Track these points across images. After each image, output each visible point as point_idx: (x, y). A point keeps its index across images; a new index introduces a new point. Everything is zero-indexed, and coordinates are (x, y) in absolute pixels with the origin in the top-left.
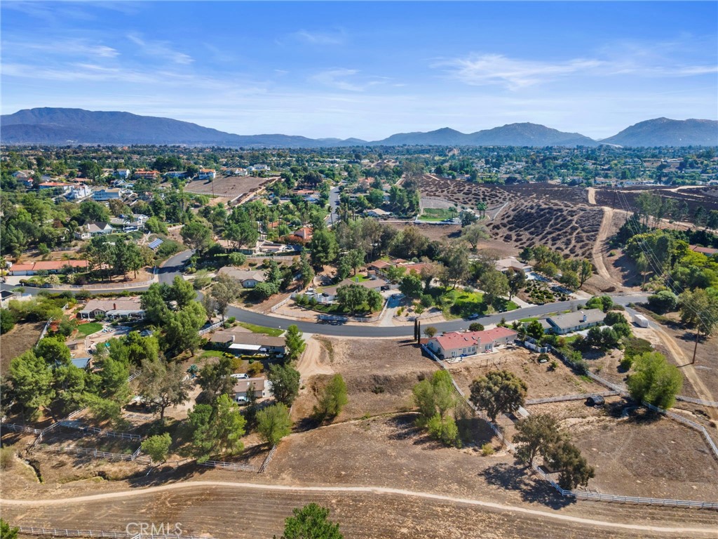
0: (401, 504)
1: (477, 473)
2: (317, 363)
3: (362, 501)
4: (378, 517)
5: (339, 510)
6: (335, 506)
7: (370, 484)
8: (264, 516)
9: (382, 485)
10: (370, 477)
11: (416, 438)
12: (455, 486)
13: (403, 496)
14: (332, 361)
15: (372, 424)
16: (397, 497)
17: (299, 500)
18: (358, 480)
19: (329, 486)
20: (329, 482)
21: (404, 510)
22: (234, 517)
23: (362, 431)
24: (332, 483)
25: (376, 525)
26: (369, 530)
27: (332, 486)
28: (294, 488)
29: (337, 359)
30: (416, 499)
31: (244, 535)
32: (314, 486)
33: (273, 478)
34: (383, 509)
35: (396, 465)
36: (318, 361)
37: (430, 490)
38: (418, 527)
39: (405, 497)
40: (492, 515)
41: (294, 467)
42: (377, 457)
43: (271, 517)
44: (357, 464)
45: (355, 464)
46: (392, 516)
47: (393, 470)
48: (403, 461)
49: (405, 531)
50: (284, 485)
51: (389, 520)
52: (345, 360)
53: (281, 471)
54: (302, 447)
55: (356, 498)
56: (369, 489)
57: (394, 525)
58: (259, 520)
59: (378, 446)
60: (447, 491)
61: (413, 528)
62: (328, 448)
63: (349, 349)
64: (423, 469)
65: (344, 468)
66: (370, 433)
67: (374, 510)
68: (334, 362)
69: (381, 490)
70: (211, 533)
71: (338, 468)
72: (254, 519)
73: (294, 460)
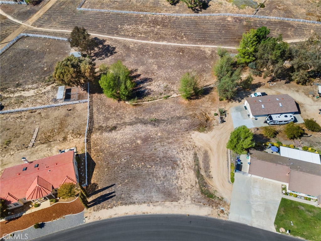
0: (157, 37)
1: (117, 53)
2: (211, 149)
3: (173, 38)
4: (167, 31)
5: (182, 34)
6: (184, 36)
7: (169, 46)
8: (212, 32)
9: (163, 45)
10: (168, 49)
11: (138, 79)
12: (131, 46)
13: (155, 41)
14: (195, 154)
15: (162, 91)
16: (158, 40)
17: (199, 40)
18: (174, 48)
19: (187, 46)
20: (187, 48)
21: (156, 34)
22: (223, 29)
23: (170, 85)
24: (186, 48)
25: (168, 28)
26: (171, 27)
27: (186, 46)
28: (203, 46)
29: (191, 158)
30: (150, 40)
31: (216, 21)
32: (194, 47)
33: (214, 51)
34: (165, 34)
35: (154, 58)
36: (209, 152)
37: (143, 44)
38: (153, 28)
39: (154, 40)
40: (123, 34)
41: (206, 58)
42: (163, 63)
43: (209, 32)
44: (174, 58)
45: (175, 58)
46: (162, 32)
47: (157, 54)
48: (151, 61)
49: (158, 27)
50: (208, 47)
51: (163, 30)
52: (181, 156)
53: (211, 55)
54: (204, 71)
55: (175, 39)
56: (169, 44)
57: (162, 29)
58: (213, 29)
59: (161, 73)
60: (136, 43)
61: (155, 28)
62: (190, 70)
63: (177, 178)
64: (142, 55)
65: (180, 56)
66: (165, 84)
67: (168, 34)
68: (192, 152)
69: (164, 43)
70: (228, 20)
71: (184, 56)
72: (214, 29)
73: (207, 63)
